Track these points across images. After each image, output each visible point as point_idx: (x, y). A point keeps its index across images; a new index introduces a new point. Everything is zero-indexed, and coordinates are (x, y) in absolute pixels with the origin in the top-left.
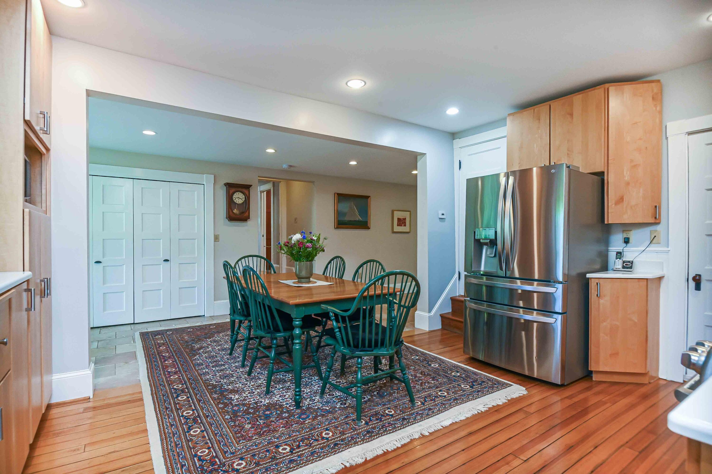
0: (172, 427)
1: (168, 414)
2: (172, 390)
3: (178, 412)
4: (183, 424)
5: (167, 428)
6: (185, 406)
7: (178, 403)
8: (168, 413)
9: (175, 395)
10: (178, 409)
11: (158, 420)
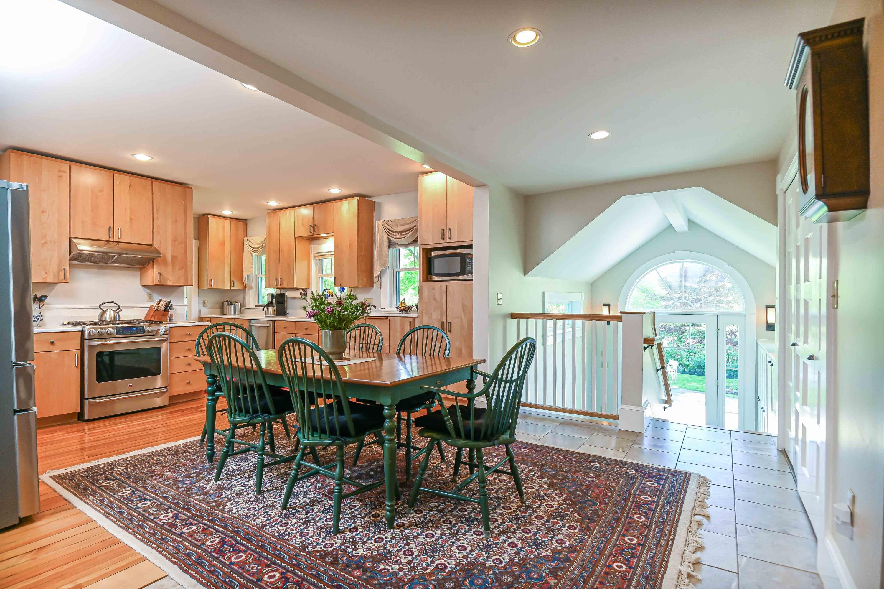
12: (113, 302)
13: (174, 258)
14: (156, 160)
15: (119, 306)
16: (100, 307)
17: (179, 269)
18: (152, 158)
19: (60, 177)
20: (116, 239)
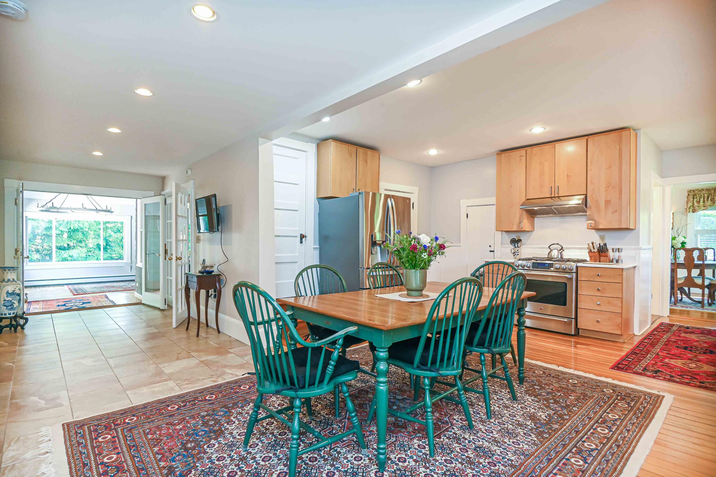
0: (629, 430)
1: (623, 440)
2: (589, 462)
3: (610, 436)
4: (618, 426)
5: (635, 431)
6: (598, 437)
7: (601, 443)
8: (622, 442)
9: (594, 454)
10: (608, 439)
11: (638, 441)
12: (558, 244)
13: (608, 202)
14: (548, 129)
15: (562, 247)
16: (549, 247)
17: (613, 213)
18: (545, 129)
19: (521, 160)
20: (556, 195)
